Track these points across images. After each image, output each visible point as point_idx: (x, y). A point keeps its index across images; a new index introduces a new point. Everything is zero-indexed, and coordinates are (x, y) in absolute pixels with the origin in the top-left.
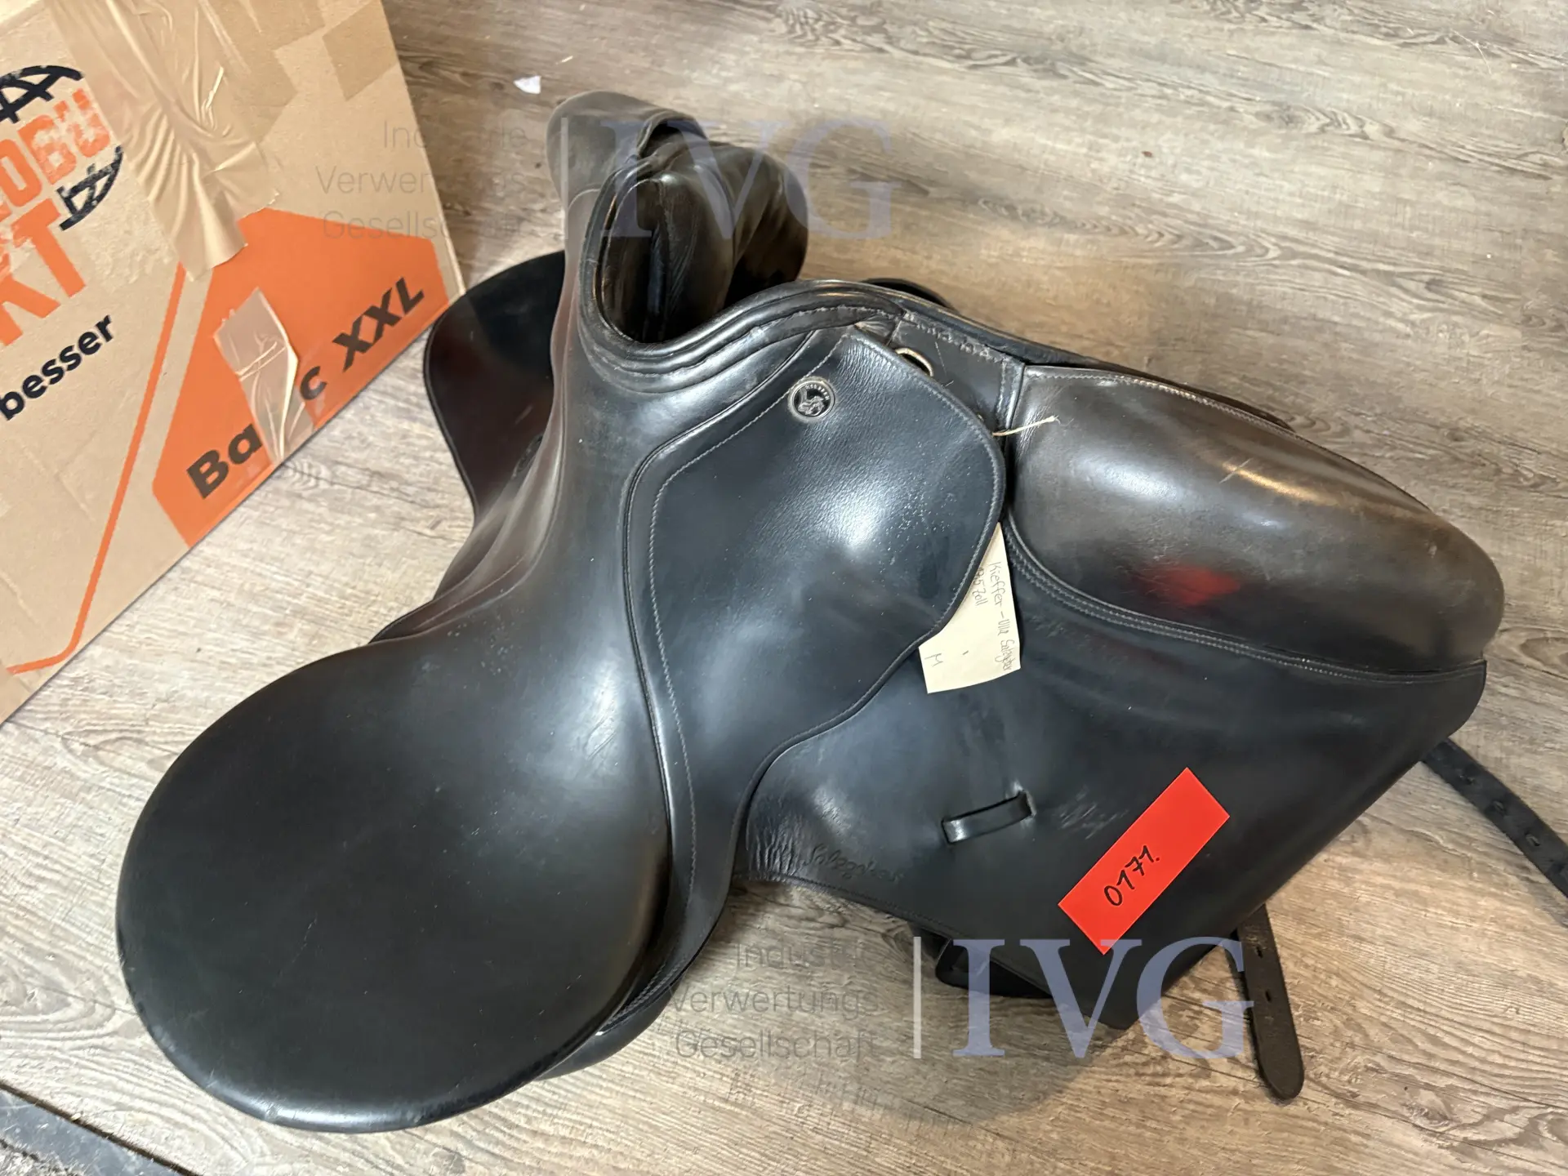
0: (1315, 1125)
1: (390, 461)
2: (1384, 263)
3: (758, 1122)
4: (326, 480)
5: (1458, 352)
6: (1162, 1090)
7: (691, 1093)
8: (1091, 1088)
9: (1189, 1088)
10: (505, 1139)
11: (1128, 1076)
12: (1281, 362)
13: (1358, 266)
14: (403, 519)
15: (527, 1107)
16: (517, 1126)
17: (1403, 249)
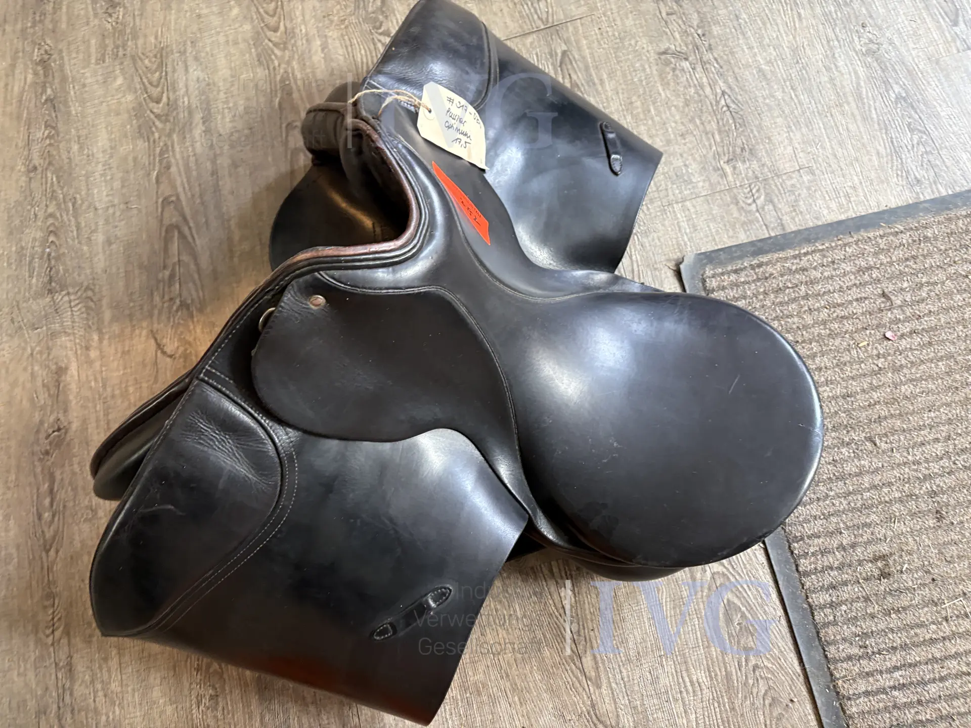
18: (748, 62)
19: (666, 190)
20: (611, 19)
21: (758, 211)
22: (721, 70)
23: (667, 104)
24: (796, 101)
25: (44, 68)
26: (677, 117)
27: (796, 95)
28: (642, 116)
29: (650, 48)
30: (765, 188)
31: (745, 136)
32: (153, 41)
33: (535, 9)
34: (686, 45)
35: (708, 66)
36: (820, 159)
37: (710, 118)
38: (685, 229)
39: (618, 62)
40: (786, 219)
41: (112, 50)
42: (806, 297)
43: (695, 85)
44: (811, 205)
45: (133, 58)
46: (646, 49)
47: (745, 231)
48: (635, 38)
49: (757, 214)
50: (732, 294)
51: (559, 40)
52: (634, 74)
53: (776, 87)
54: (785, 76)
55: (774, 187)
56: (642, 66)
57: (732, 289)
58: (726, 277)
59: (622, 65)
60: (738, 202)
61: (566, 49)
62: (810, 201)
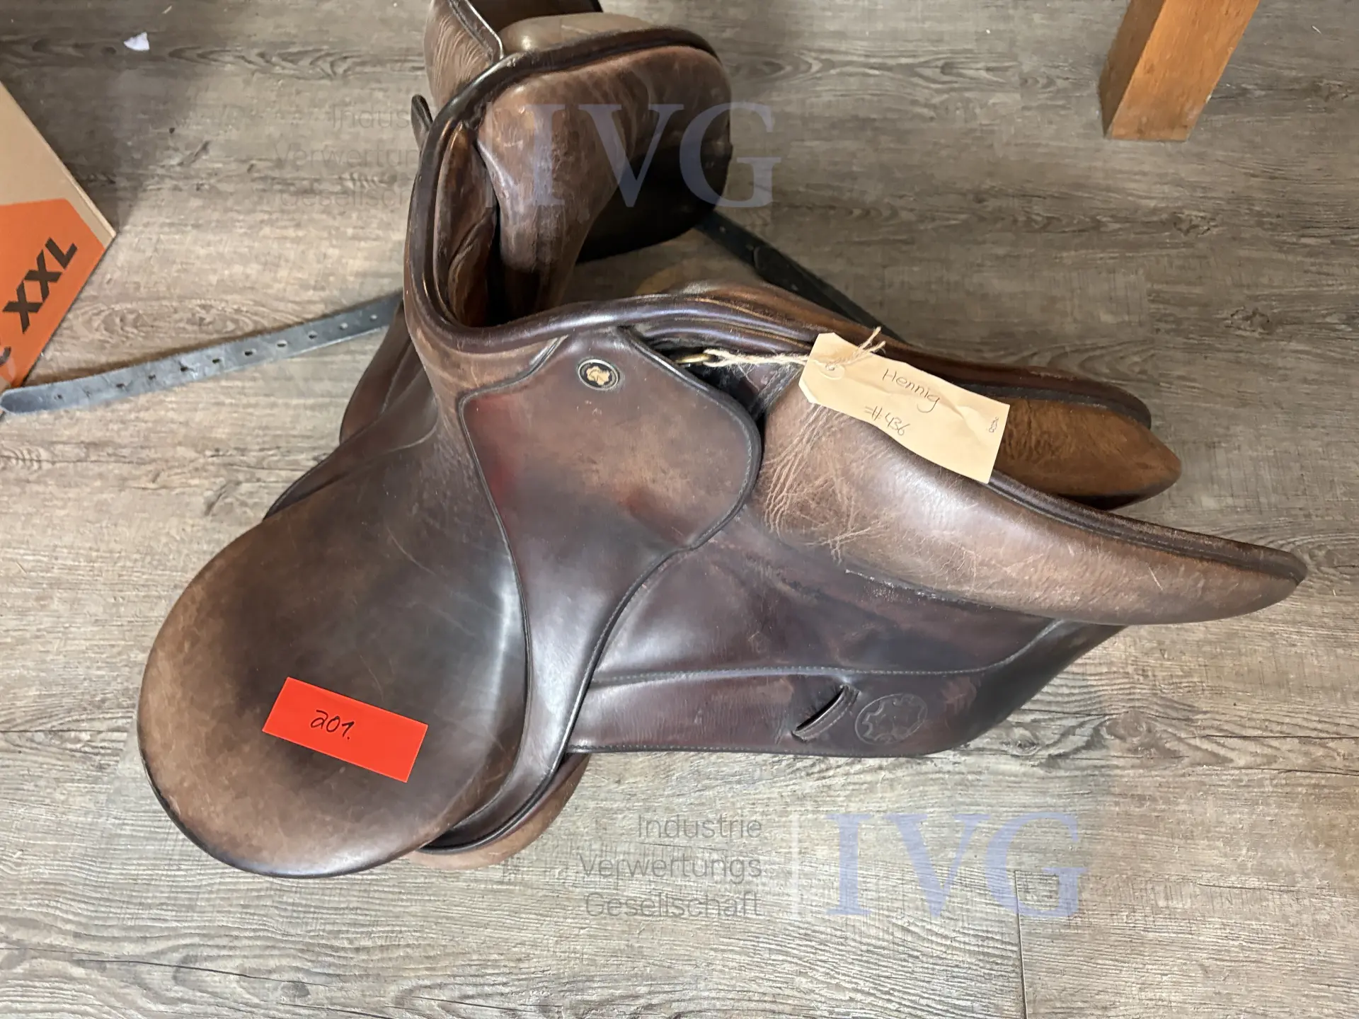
0: (941, 775)
1: (101, 430)
2: (903, 56)
3: (529, 892)
4: (48, 461)
5: (974, 125)
6: (827, 782)
7: (473, 885)
8: (776, 795)
9: (847, 774)
10: (336, 961)
11: (801, 777)
12: (836, 164)
13: (885, 64)
14: (125, 479)
15: (348, 932)
16: (343, 949)
17: (920, 40)
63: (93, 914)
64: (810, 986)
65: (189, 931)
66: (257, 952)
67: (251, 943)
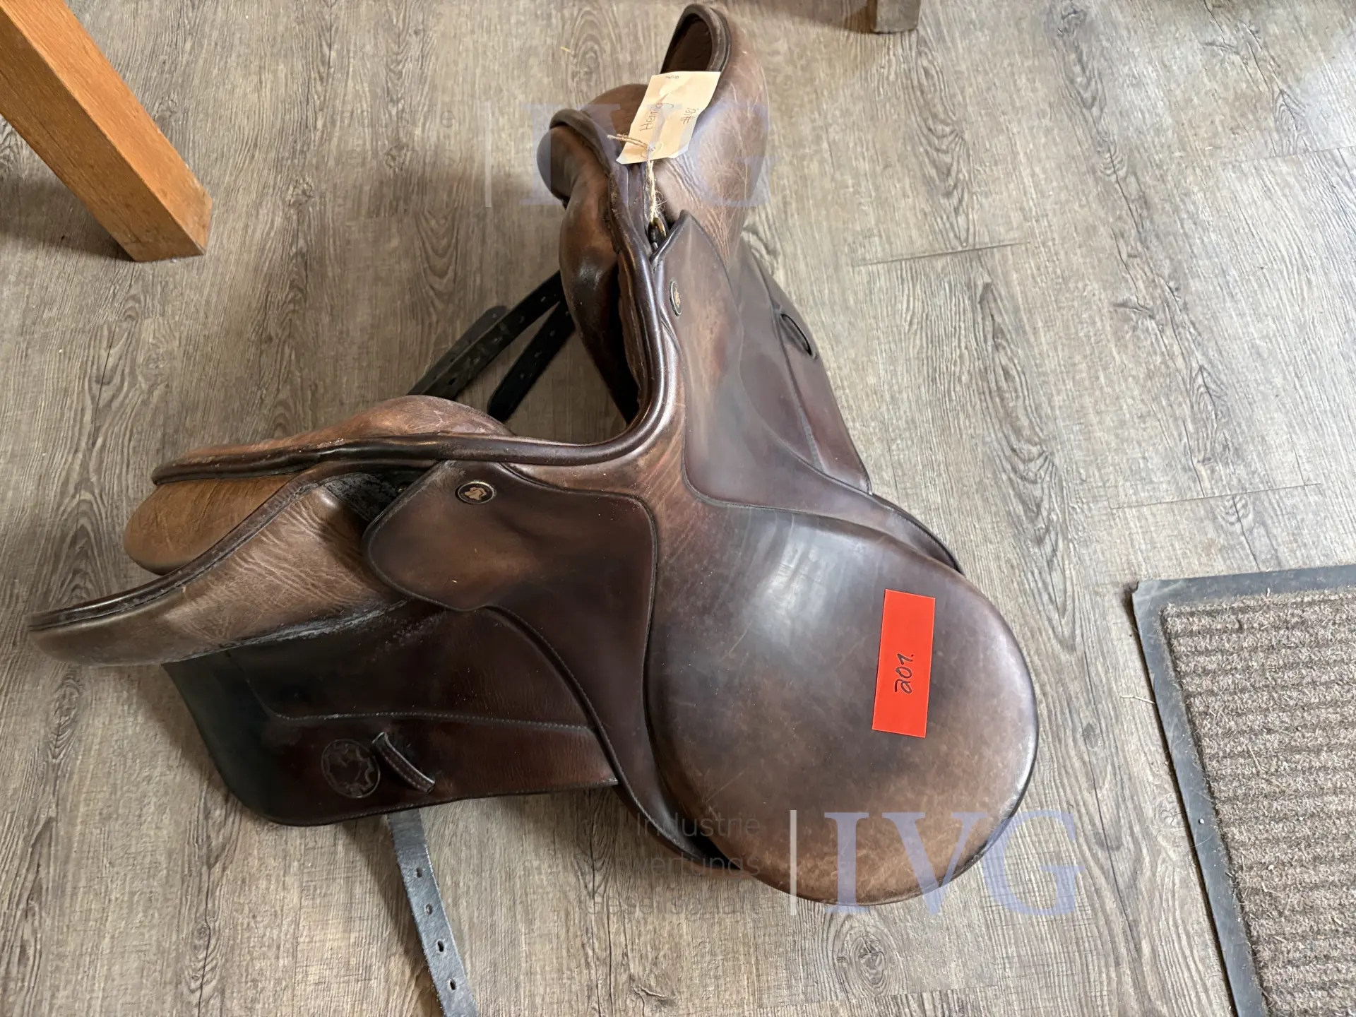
18: (1238, 333)
19: (1116, 487)
20: (1053, 251)
21: (1243, 534)
22: (1199, 338)
23: (1122, 372)
24: (1302, 393)
25: (299, 212)
26: (1136, 393)
27: (1301, 386)
28: (1087, 383)
29: (1103, 296)
30: (1254, 503)
31: (1229, 430)
32: (445, 197)
33: (952, 225)
34: (1153, 298)
35: (1181, 329)
36: (1333, 477)
37: (1181, 399)
38: (1140, 544)
39: (1059, 309)
40: (1283, 551)
41: (391, 203)
42: (1309, 664)
43: (1163, 353)
44: (1319, 537)
45: (416, 216)
46: (1096, 298)
47: (1225, 562)
48: (1083, 279)
49: (1243, 538)
50: (1203, 644)
51: (981, 269)
52: (1080, 327)
53: (1274, 371)
54: (1287, 358)
55: (1267, 504)
56: (1090, 317)
57: (1204, 637)
58: (1196, 620)
59: (1064, 312)
60: (1215, 518)
61: (990, 281)
62: (1318, 530)
63: (1095, 953)
64: (966, 373)
65: (1077, 850)
66: (1073, 780)
67: (1068, 788)
